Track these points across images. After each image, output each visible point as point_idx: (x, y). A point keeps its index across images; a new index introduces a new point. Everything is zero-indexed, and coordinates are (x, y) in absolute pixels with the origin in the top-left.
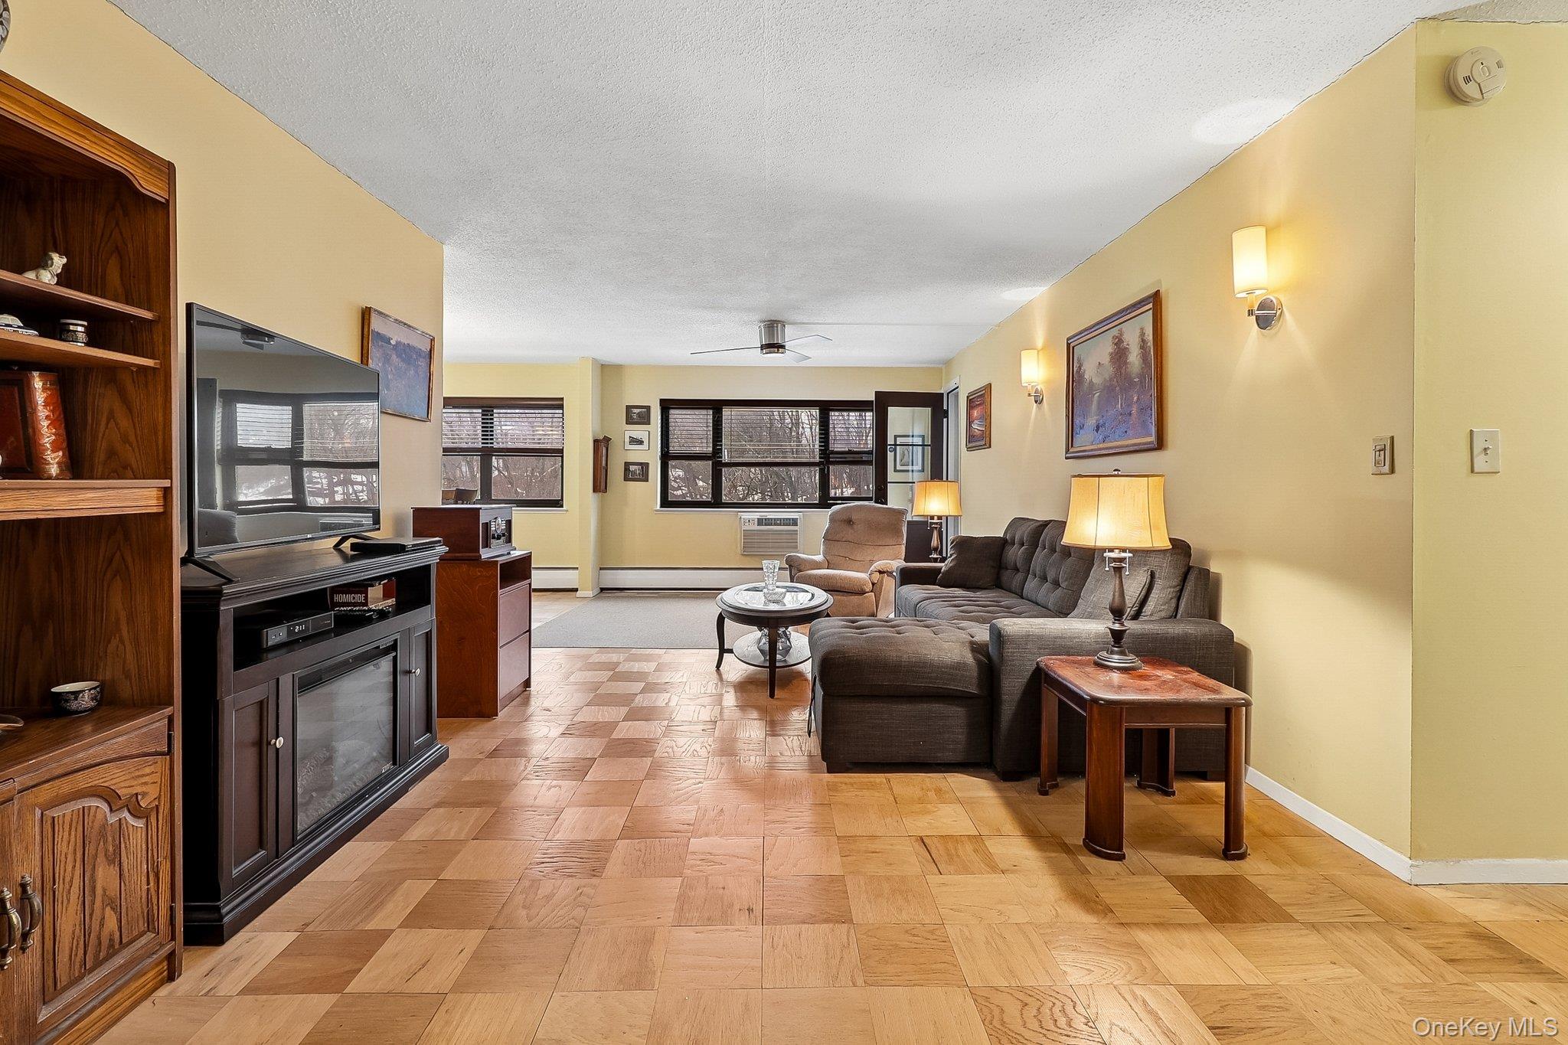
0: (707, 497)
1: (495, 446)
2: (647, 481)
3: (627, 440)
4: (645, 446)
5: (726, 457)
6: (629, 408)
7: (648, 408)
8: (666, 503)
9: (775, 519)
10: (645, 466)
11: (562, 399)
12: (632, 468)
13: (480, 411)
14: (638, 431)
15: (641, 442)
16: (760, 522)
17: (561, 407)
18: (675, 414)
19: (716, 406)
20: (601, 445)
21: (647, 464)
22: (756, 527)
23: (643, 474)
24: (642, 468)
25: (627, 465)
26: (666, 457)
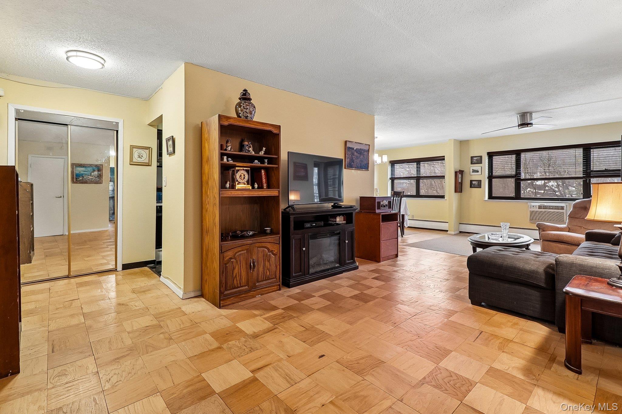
0: (513, 195)
1: (421, 175)
2: (481, 188)
3: (471, 171)
4: (480, 173)
5: (523, 176)
6: (472, 158)
7: (481, 157)
8: (491, 197)
9: (549, 206)
10: (480, 182)
11: (444, 156)
12: (474, 182)
13: (416, 163)
14: (477, 167)
15: (478, 171)
16: (540, 207)
17: (444, 159)
18: (495, 159)
19: (518, 153)
20: (459, 173)
21: (481, 181)
22: (537, 210)
23: (479, 184)
24: (478, 182)
25: (471, 181)
26: (491, 177)
